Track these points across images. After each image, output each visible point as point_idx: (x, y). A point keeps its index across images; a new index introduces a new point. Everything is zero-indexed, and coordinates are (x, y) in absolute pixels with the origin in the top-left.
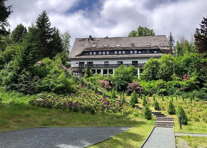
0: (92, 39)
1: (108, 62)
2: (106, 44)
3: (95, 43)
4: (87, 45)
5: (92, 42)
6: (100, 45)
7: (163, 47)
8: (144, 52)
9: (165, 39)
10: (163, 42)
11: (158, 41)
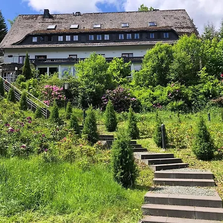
0: (51, 17)
1: (76, 55)
2: (75, 24)
3: (54, 23)
4: (39, 26)
5: (50, 20)
6: (63, 26)
7: (180, 28)
8: (144, 36)
9: (184, 15)
10: (181, 20)
11: (172, 18)
